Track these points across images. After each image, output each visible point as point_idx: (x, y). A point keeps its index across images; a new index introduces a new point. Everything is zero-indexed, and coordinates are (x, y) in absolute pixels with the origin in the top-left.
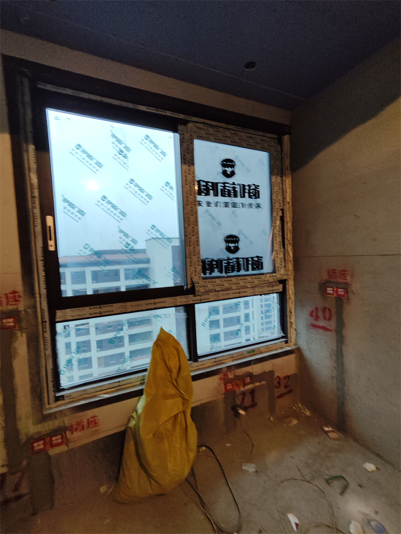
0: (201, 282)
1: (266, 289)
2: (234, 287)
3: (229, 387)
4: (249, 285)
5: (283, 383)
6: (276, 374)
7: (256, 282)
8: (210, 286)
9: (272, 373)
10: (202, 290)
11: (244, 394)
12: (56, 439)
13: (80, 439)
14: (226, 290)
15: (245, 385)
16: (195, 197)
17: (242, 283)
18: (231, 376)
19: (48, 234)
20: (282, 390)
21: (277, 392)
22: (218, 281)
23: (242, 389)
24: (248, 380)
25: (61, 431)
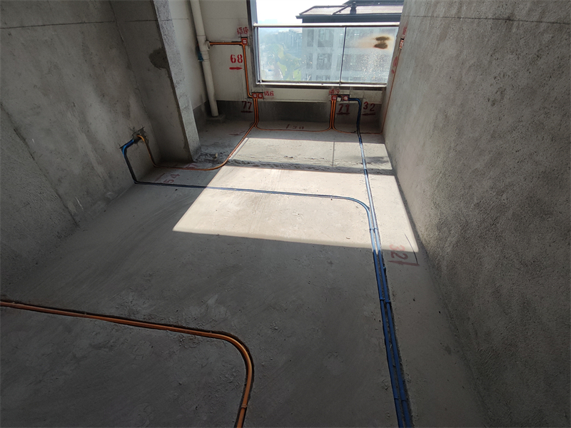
3: (334, 98)
5: (369, 107)
9: (362, 99)
11: (342, 105)
12: (260, 96)
13: (268, 99)
15: (343, 100)
18: (336, 92)
20: (368, 111)
21: (364, 111)
23: (341, 102)
24: (346, 98)
25: (261, 93)
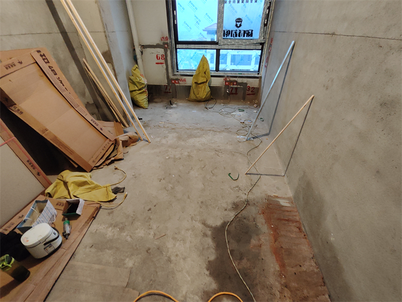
0: (222, 40)
1: (252, 47)
2: (236, 44)
3: (227, 83)
4: (244, 44)
5: (251, 90)
6: (248, 85)
7: (248, 43)
8: (226, 42)
9: (246, 84)
10: (222, 43)
11: (232, 88)
12: (177, 82)
13: (182, 84)
14: (233, 45)
15: (233, 85)
17: (240, 43)
18: (228, 80)
19: (175, 18)
20: (250, 92)
21: (248, 92)
22: (229, 40)
23: (232, 86)
24: (235, 83)
25: (178, 79)
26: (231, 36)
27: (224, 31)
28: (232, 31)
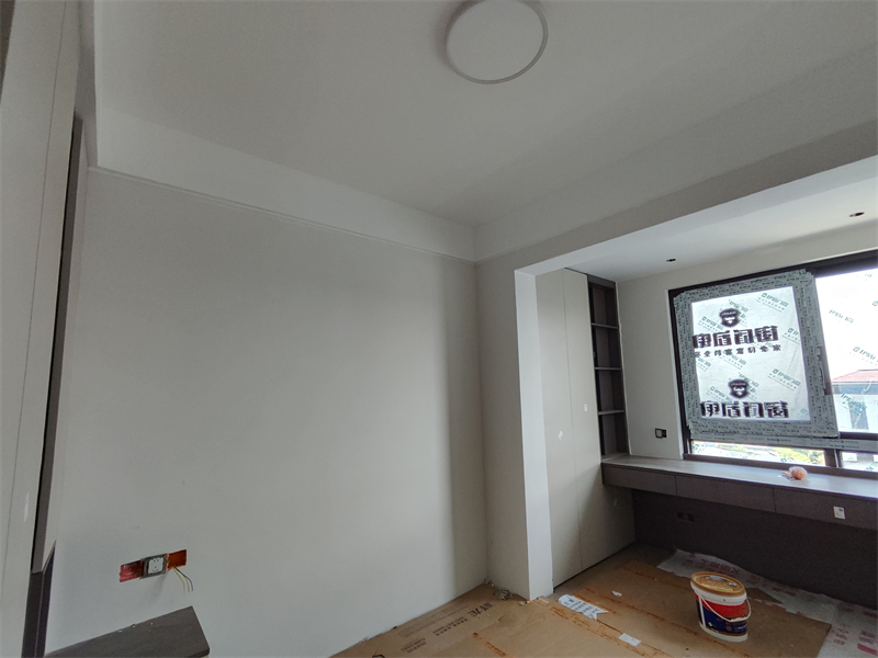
16: (692, 351)
26: (724, 414)
27: (702, 405)
28: (724, 406)
